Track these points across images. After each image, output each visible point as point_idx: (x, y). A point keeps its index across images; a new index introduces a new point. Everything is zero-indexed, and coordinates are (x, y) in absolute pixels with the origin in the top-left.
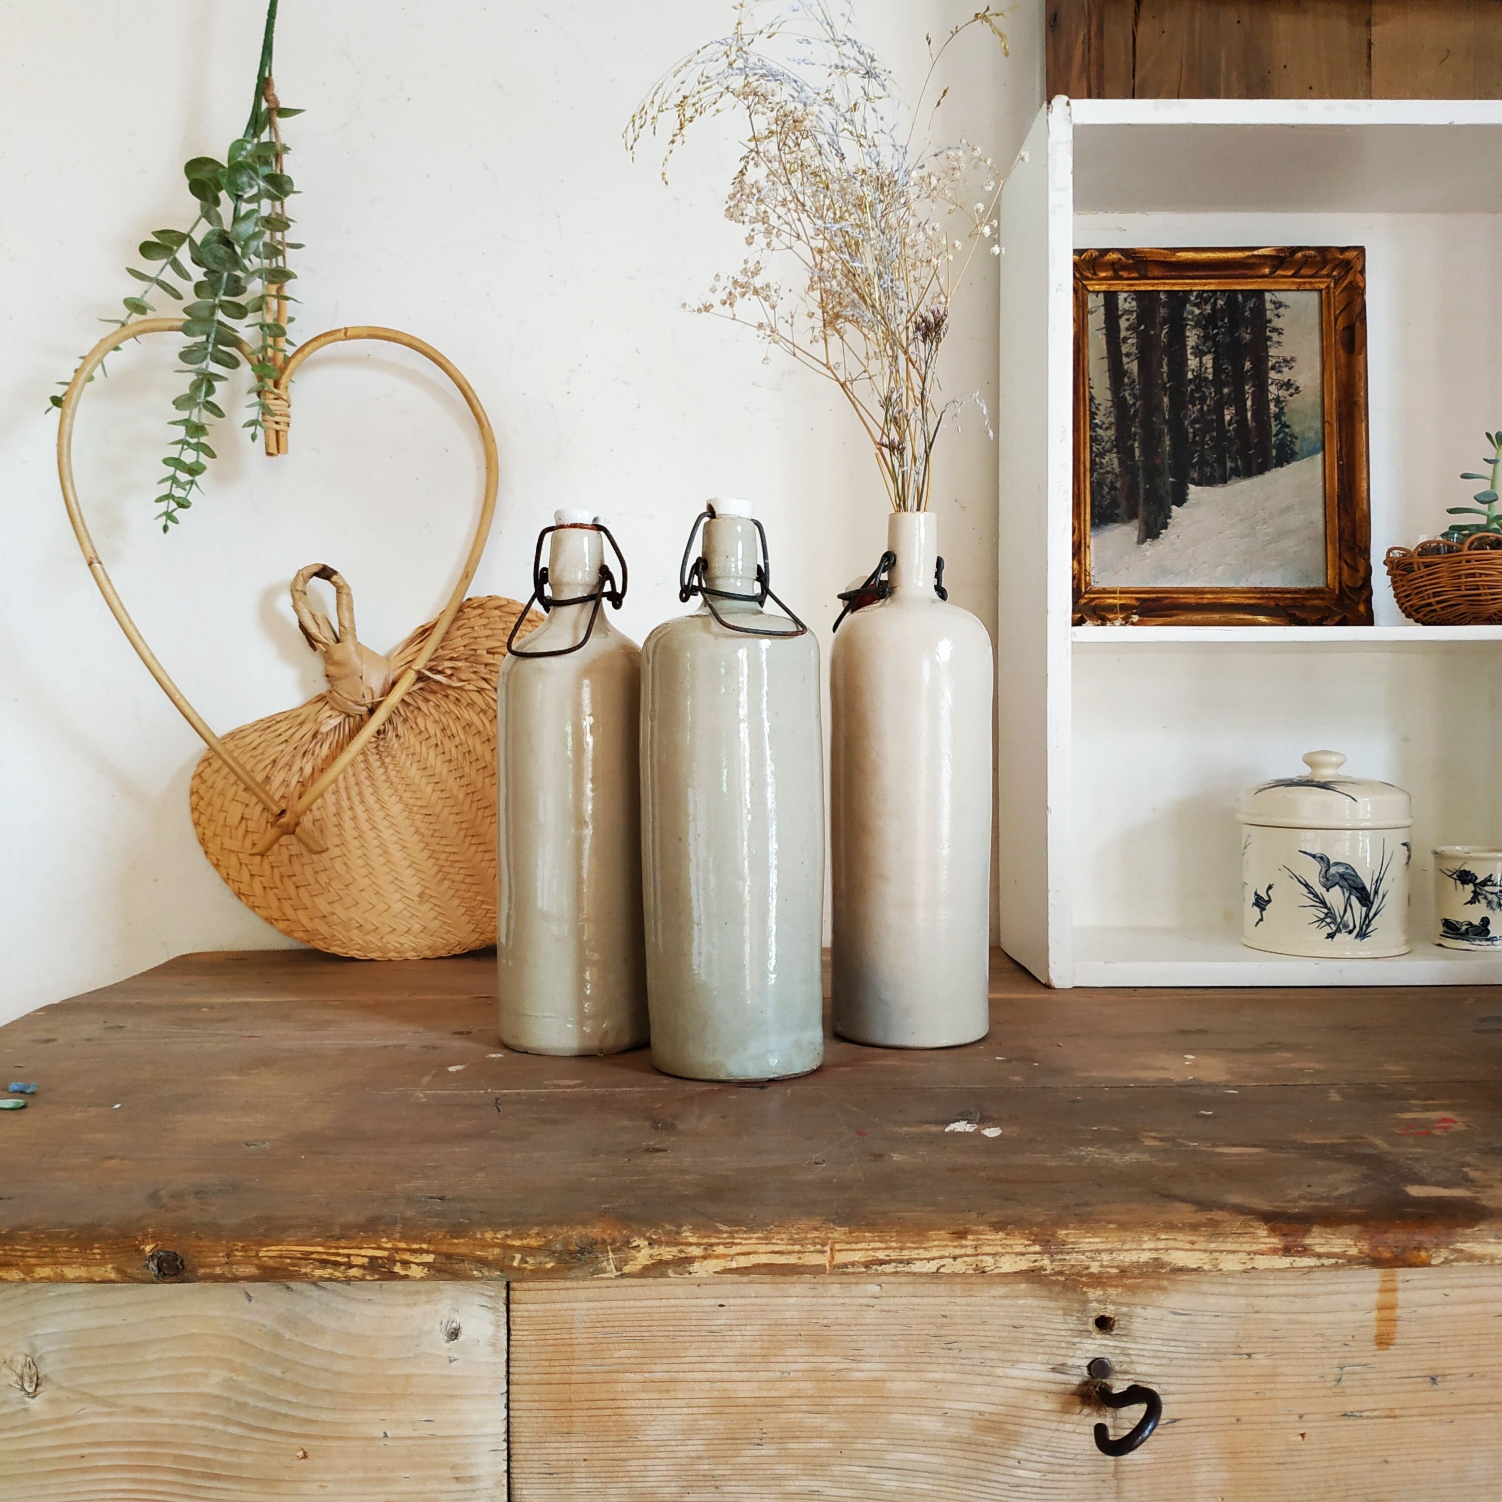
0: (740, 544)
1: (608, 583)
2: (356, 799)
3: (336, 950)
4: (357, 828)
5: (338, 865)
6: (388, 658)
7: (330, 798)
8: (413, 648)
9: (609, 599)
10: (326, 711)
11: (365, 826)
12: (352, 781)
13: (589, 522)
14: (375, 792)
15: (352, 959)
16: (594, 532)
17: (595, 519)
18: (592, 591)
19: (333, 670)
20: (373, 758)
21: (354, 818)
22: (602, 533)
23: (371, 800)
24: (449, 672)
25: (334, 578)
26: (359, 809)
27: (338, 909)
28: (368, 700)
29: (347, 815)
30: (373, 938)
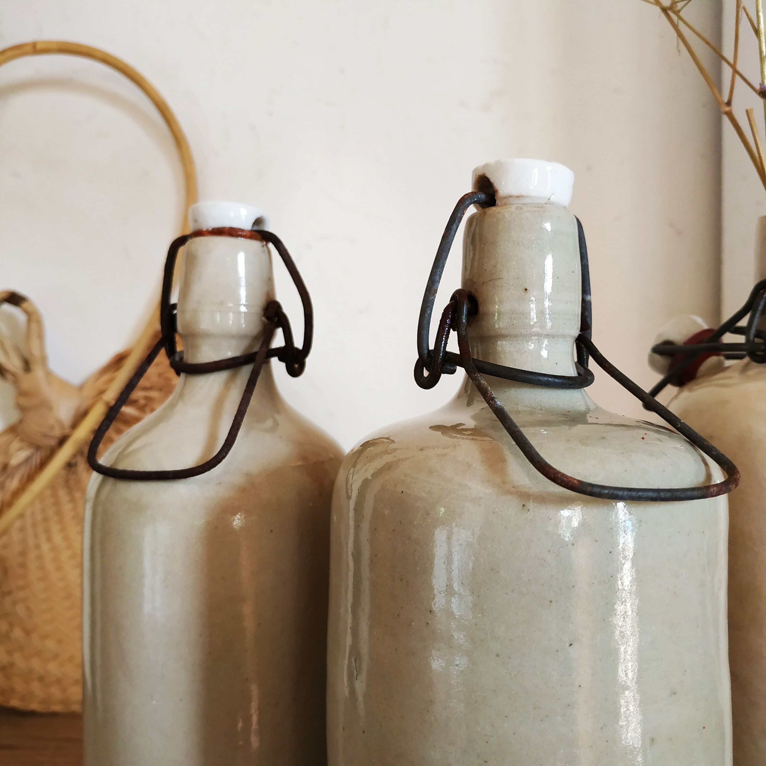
0: (549, 262)
1: (279, 332)
2: (43, 538)
3: (15, 703)
4: (42, 568)
5: (20, 610)
6: (81, 388)
7: (15, 536)
8: (106, 377)
9: (280, 360)
10: (16, 444)
11: (50, 566)
12: (39, 517)
13: (247, 225)
14: (63, 530)
15: (32, 714)
16: (255, 245)
17: (258, 221)
18: (251, 346)
19: (24, 401)
20: (62, 494)
21: (40, 557)
22: (271, 245)
23: (58, 538)
24: (142, 402)
25: (25, 305)
26: (45, 547)
27: (17, 658)
28: (57, 432)
29: (32, 555)
30: (55, 692)
